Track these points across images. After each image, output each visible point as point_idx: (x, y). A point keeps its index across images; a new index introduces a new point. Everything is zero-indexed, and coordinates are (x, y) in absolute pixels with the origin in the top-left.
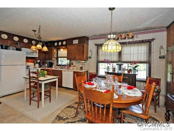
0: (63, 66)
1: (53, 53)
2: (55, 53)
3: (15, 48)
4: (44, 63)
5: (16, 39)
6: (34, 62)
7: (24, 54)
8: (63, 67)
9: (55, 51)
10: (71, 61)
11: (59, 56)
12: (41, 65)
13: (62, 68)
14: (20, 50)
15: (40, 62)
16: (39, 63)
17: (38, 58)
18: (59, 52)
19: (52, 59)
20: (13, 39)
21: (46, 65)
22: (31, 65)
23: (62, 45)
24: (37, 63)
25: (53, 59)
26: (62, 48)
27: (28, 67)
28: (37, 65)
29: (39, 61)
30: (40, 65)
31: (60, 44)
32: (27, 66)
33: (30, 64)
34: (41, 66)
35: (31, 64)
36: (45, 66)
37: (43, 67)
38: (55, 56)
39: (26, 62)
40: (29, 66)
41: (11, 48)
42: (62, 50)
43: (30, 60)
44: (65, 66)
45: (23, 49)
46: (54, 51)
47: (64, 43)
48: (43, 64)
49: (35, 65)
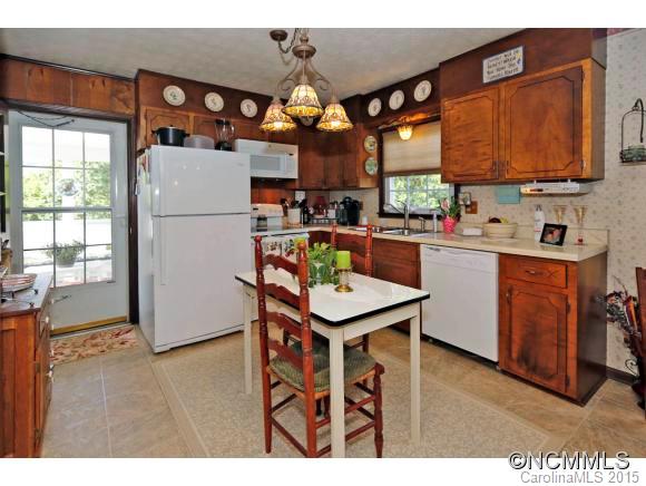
0: (414, 216)
1: (361, 156)
2: (370, 155)
3: (212, 142)
4: (321, 206)
5: (215, 102)
6: (282, 202)
7: (241, 165)
8: (415, 224)
9: (370, 143)
10: (463, 189)
11: (389, 166)
12: (311, 212)
13: (411, 231)
14: (230, 149)
15: (305, 201)
16: (303, 206)
17: (297, 183)
18: (391, 148)
19: (357, 182)
20: (204, 104)
21: (332, 214)
22: (273, 214)
23: (410, 105)
24: (294, 204)
25: (363, 184)
26: (409, 124)
27: (262, 223)
28: (295, 214)
29: (300, 196)
30: (307, 212)
31: (396, 100)
32: (259, 219)
33: (270, 211)
34: (309, 219)
35: (272, 210)
36: (326, 218)
37: (318, 224)
38: (372, 169)
39: (252, 202)
40: (265, 219)
41: (197, 139)
42: (405, 133)
43: (268, 193)
44: (429, 217)
45: (240, 142)
46: (367, 145)
47: (422, 92)
48: (318, 210)
49: (286, 213)
